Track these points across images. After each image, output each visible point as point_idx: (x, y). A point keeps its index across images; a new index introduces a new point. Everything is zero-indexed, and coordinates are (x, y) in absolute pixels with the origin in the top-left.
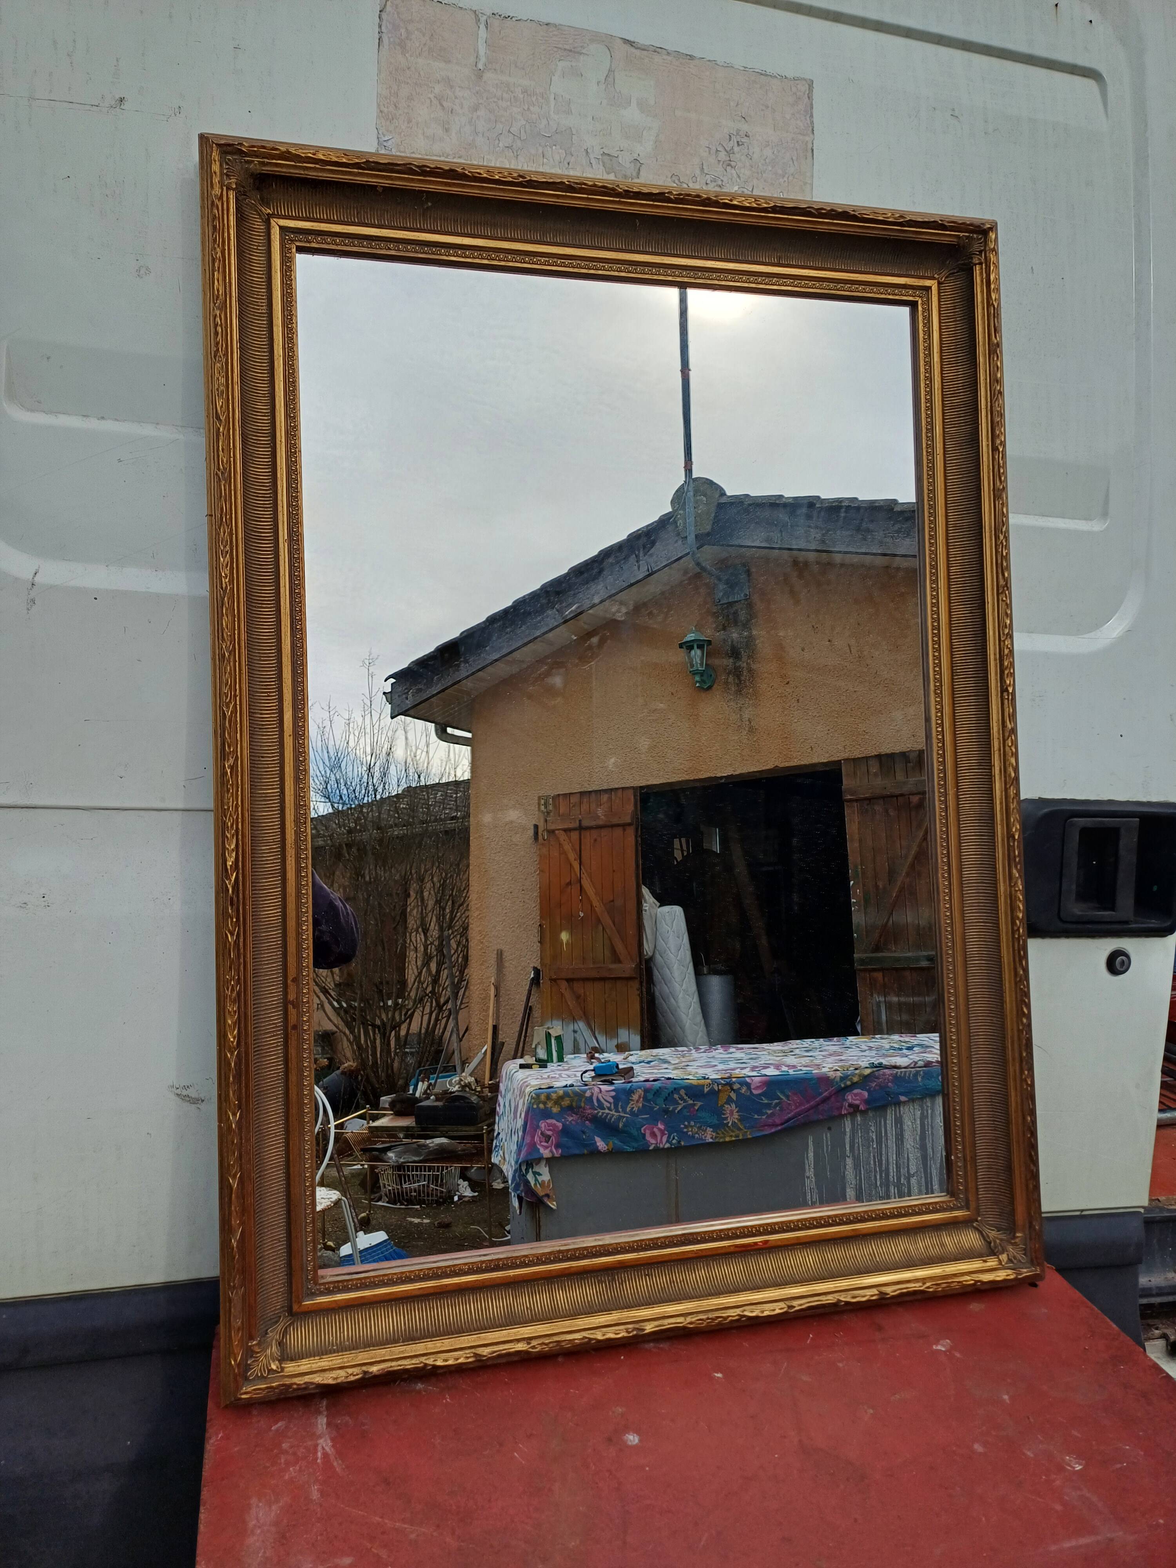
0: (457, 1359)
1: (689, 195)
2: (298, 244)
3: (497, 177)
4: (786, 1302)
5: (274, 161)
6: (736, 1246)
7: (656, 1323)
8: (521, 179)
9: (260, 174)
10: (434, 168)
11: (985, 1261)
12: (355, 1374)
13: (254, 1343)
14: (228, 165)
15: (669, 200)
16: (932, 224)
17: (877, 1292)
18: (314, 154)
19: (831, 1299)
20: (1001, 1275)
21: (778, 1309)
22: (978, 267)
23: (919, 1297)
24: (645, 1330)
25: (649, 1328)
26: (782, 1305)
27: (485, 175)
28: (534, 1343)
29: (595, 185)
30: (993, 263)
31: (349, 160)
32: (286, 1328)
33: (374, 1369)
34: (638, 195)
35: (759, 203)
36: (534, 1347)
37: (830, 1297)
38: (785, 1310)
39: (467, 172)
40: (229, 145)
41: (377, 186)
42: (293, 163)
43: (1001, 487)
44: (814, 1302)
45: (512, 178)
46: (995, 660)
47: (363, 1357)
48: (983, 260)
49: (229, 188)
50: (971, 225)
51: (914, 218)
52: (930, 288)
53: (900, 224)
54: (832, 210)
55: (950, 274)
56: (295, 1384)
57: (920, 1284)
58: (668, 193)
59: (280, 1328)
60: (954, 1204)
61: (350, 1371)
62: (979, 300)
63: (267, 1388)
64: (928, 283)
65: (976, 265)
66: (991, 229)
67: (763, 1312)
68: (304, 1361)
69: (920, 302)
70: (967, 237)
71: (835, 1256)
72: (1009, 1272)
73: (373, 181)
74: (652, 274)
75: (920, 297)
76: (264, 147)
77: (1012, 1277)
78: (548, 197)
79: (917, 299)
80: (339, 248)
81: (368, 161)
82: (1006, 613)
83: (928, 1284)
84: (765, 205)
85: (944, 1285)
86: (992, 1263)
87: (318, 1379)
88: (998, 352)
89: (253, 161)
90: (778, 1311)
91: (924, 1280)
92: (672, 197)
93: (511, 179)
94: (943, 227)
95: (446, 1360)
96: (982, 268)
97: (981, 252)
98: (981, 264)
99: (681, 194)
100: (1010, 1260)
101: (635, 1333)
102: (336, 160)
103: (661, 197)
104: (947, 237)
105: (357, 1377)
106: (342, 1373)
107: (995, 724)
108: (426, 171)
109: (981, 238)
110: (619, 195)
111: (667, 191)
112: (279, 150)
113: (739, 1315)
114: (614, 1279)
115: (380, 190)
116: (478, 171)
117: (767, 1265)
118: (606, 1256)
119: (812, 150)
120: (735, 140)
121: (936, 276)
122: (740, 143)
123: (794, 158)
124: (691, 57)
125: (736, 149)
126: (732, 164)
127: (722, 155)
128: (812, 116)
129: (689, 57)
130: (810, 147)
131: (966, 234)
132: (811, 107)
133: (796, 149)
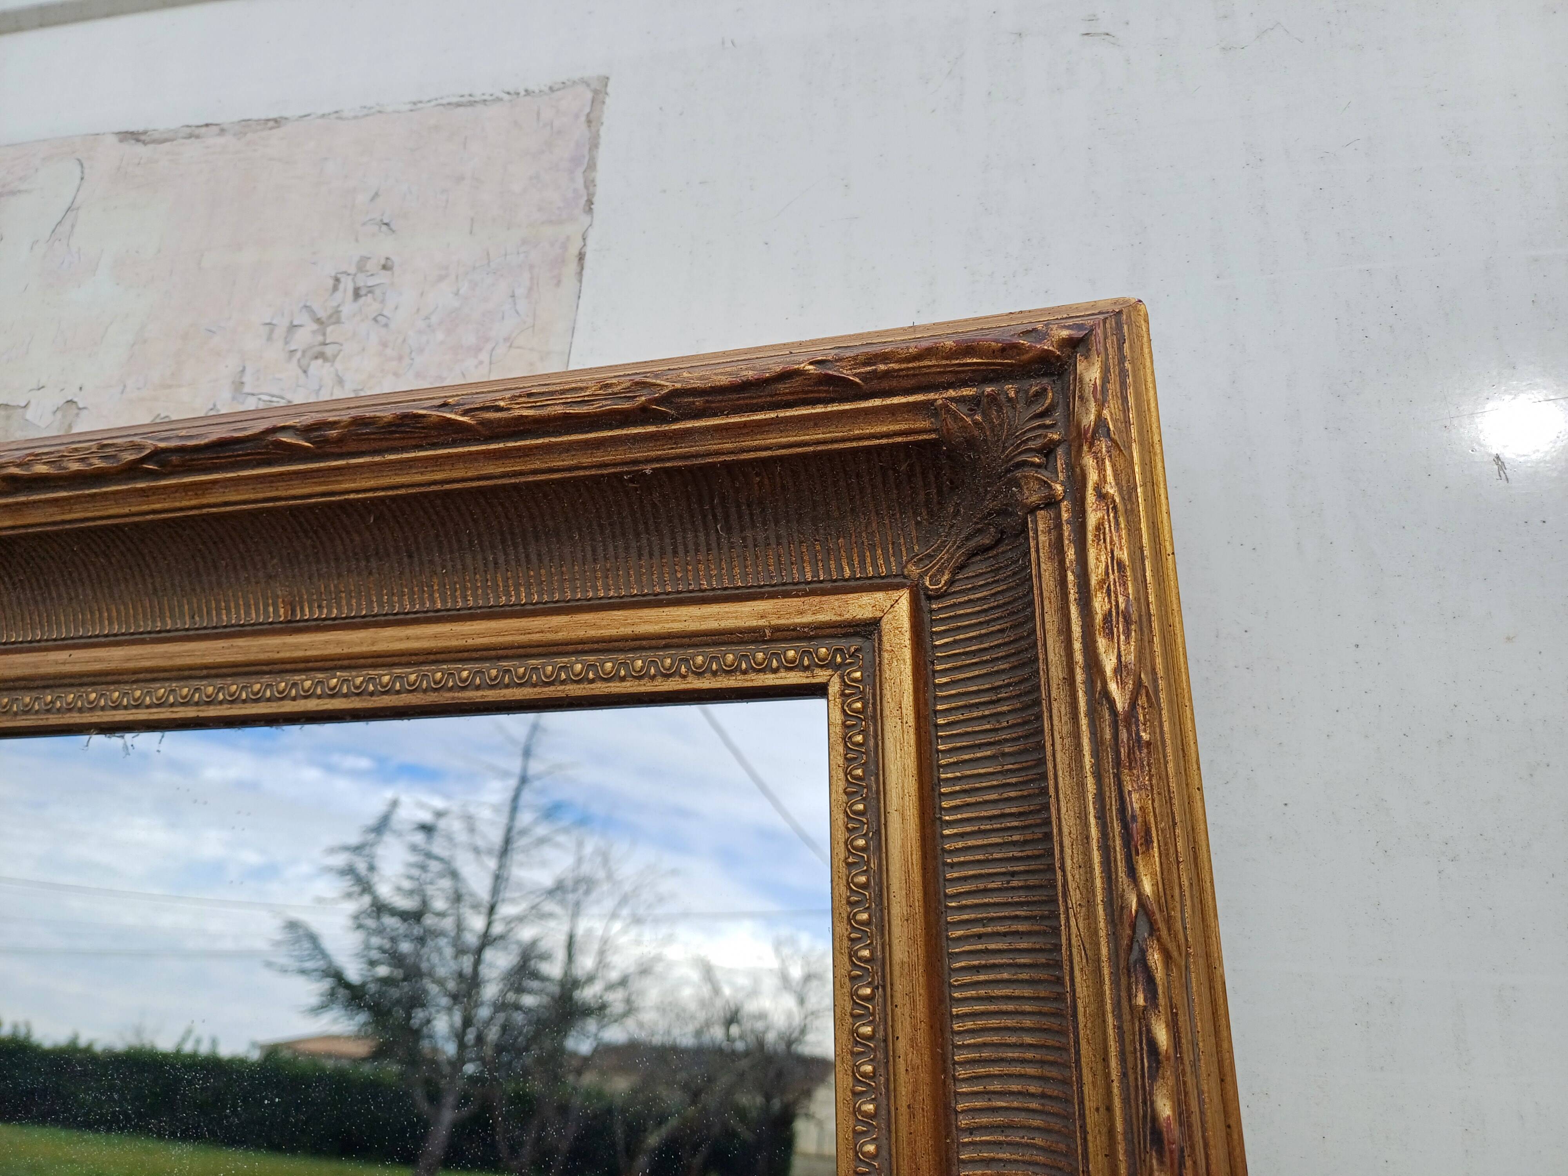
22: (1042, 521)
30: (1101, 496)
48: (1058, 488)
50: (968, 349)
51: (693, 379)
53: (643, 415)
54: (359, 422)
62: (1057, 672)
65: (1033, 510)
70: (974, 403)
75: (837, 667)
88: (1155, 958)
96: (1058, 526)
97: (1048, 450)
98: (1052, 503)
119: (581, 257)
120: (347, 285)
121: (913, 570)
122: (363, 292)
123: (520, 292)
124: (277, 122)
125: (349, 307)
126: (329, 351)
127: (305, 337)
128: (592, 166)
129: (271, 124)
130: (574, 251)
131: (967, 392)
132: (594, 145)
133: (531, 267)
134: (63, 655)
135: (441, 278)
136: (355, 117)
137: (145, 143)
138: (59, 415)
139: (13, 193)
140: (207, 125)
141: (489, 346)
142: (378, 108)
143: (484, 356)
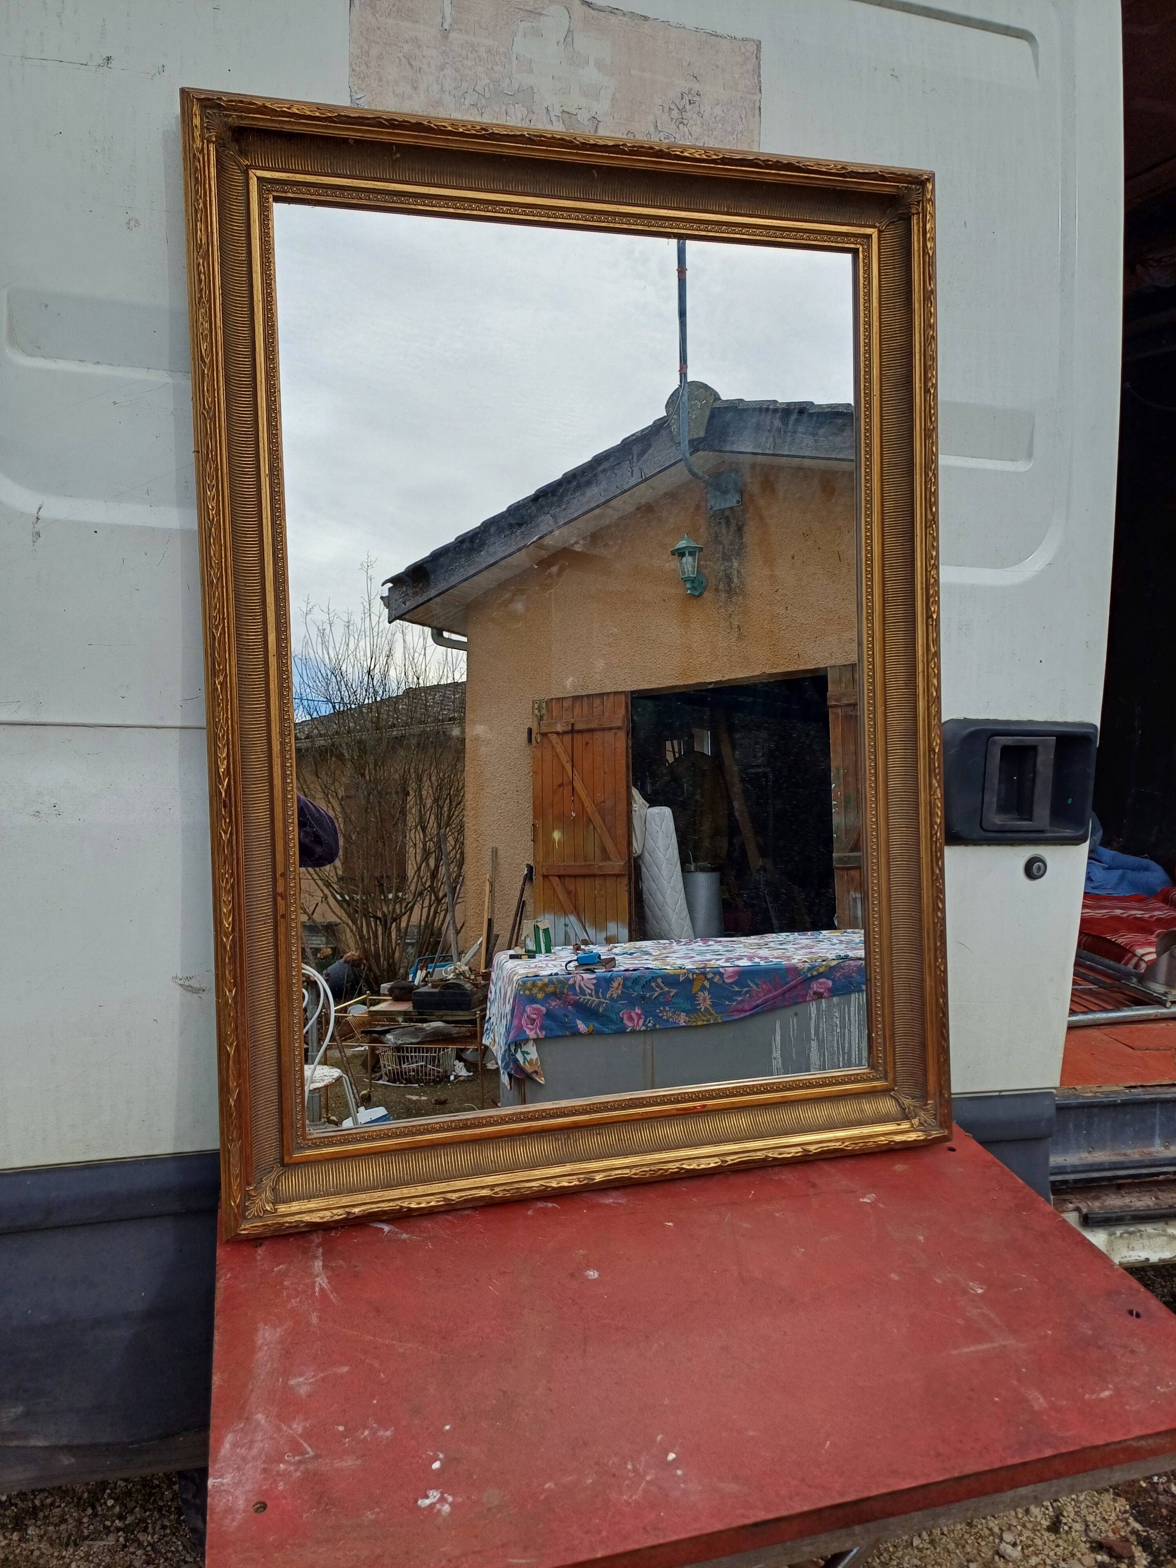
0: (429, 1203)
1: (643, 147)
2: (275, 194)
3: (461, 130)
4: (721, 1158)
5: (251, 115)
6: (678, 1110)
7: (605, 1174)
8: (484, 132)
9: (238, 127)
10: (401, 122)
11: (899, 1125)
12: (339, 1214)
13: (251, 1188)
14: (208, 118)
15: (624, 152)
16: (873, 175)
17: (801, 1150)
18: (289, 108)
19: (760, 1155)
20: (912, 1137)
21: (713, 1163)
22: (915, 217)
23: (839, 1154)
24: (595, 1179)
25: (598, 1178)
26: (717, 1159)
27: (450, 128)
28: (497, 1189)
29: (554, 138)
30: (930, 213)
31: (322, 114)
32: (279, 1177)
33: (356, 1210)
34: (595, 147)
35: (708, 154)
36: (496, 1193)
37: (759, 1153)
38: (719, 1164)
39: (432, 125)
40: (209, 99)
41: (348, 139)
42: (269, 117)
43: (932, 427)
44: (745, 1157)
45: (475, 130)
46: (922, 589)
47: (345, 1200)
48: (920, 210)
49: (209, 142)
50: (909, 176)
51: (855, 169)
52: (871, 236)
53: (843, 175)
54: (778, 162)
55: (891, 223)
56: (287, 1222)
57: (840, 1143)
58: (622, 145)
59: (273, 1177)
60: (873, 1076)
61: (335, 1212)
62: (916, 249)
63: (263, 1226)
64: (868, 231)
65: (913, 214)
66: (928, 180)
67: (699, 1165)
68: (294, 1204)
69: (861, 249)
70: (906, 188)
71: (765, 1118)
72: (920, 1134)
73: (344, 134)
74: (608, 222)
75: (861, 244)
76: (241, 102)
77: (922, 1138)
78: (510, 149)
79: (858, 246)
80: (313, 197)
81: (339, 115)
82: (933, 545)
83: (847, 1144)
84: (715, 157)
85: (862, 1144)
86: (905, 1126)
87: (307, 1218)
88: (932, 298)
89: (232, 115)
90: (712, 1165)
91: (843, 1140)
92: (626, 149)
93: (474, 132)
94: (883, 178)
95: (419, 1204)
96: (919, 218)
97: (919, 202)
98: (918, 213)
99: (634, 147)
100: (921, 1124)
101: (586, 1182)
102: (310, 113)
103: (616, 149)
104: (887, 187)
105: (341, 1217)
106: (328, 1213)
107: (920, 648)
108: (394, 124)
109: (919, 189)
110: (576, 147)
111: (621, 143)
112: (256, 104)
113: (678, 1168)
114: (569, 1137)
115: (351, 142)
116: (443, 124)
117: (704, 1126)
118: (562, 1117)
119: (760, 109)
120: (687, 98)
121: (877, 224)
122: (692, 102)
123: (743, 116)
124: (646, 18)
125: (688, 107)
126: (684, 121)
127: (675, 113)
128: (759, 76)
129: (643, 18)
130: (757, 105)
131: (905, 185)
132: (759, 68)
133: (745, 108)
134: (666, 211)
135: (718, 104)
136: (676, 27)
137: (593, 9)
138: (591, 121)
139: (540, 14)
140: (617, 9)
141: (736, 133)
142: (682, 26)
143: (735, 136)
